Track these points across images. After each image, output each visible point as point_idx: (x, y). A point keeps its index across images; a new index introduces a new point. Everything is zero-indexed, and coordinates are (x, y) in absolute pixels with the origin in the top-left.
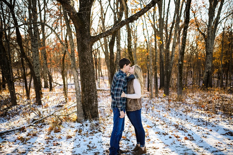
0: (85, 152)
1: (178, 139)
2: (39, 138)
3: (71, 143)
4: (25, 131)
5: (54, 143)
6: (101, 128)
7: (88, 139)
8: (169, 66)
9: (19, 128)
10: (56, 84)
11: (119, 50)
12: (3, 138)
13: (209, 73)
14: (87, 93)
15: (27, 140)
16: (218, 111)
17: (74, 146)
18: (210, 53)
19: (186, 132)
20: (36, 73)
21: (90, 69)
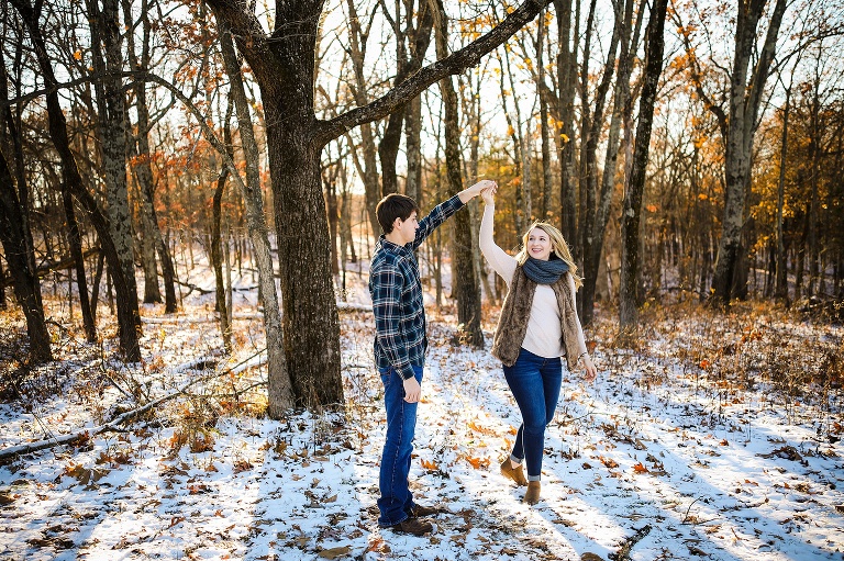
0: (299, 513)
1: (614, 470)
2: (138, 470)
3: (249, 485)
4: (91, 448)
5: (191, 484)
6: (353, 436)
7: (306, 474)
8: (592, 224)
9: (66, 436)
10: (187, 290)
11: (414, 167)
12: (13, 470)
13: (735, 249)
14: (303, 316)
15: (98, 476)
16: (758, 379)
17: (262, 496)
18: (740, 177)
19: (639, 447)
20: (119, 248)
21: (313, 235)
